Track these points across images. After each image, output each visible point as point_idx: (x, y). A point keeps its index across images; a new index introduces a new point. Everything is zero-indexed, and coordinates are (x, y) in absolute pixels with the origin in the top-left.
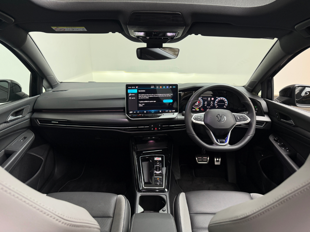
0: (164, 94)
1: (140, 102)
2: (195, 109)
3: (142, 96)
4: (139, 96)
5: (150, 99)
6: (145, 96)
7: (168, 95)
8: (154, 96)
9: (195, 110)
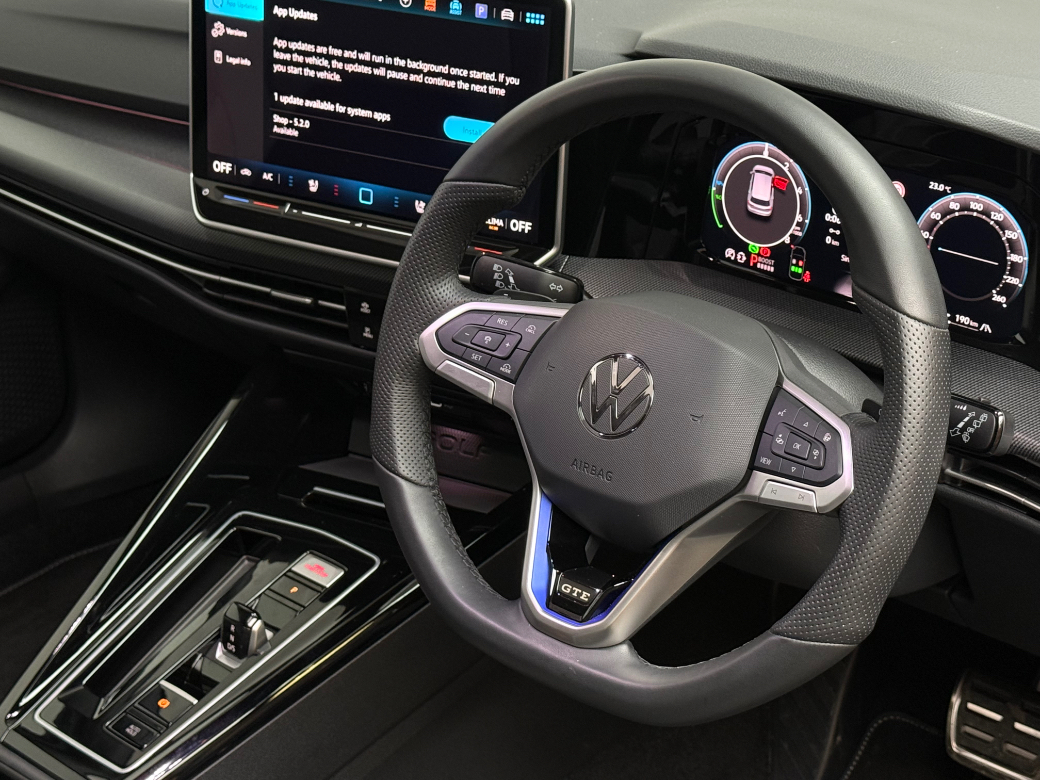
0: (454, 71)
1: (285, 100)
2: (742, 247)
3: (300, 52)
4: (277, 55)
5: (353, 89)
6: (311, 60)
7: (481, 82)
8: (381, 72)
9: (742, 257)
